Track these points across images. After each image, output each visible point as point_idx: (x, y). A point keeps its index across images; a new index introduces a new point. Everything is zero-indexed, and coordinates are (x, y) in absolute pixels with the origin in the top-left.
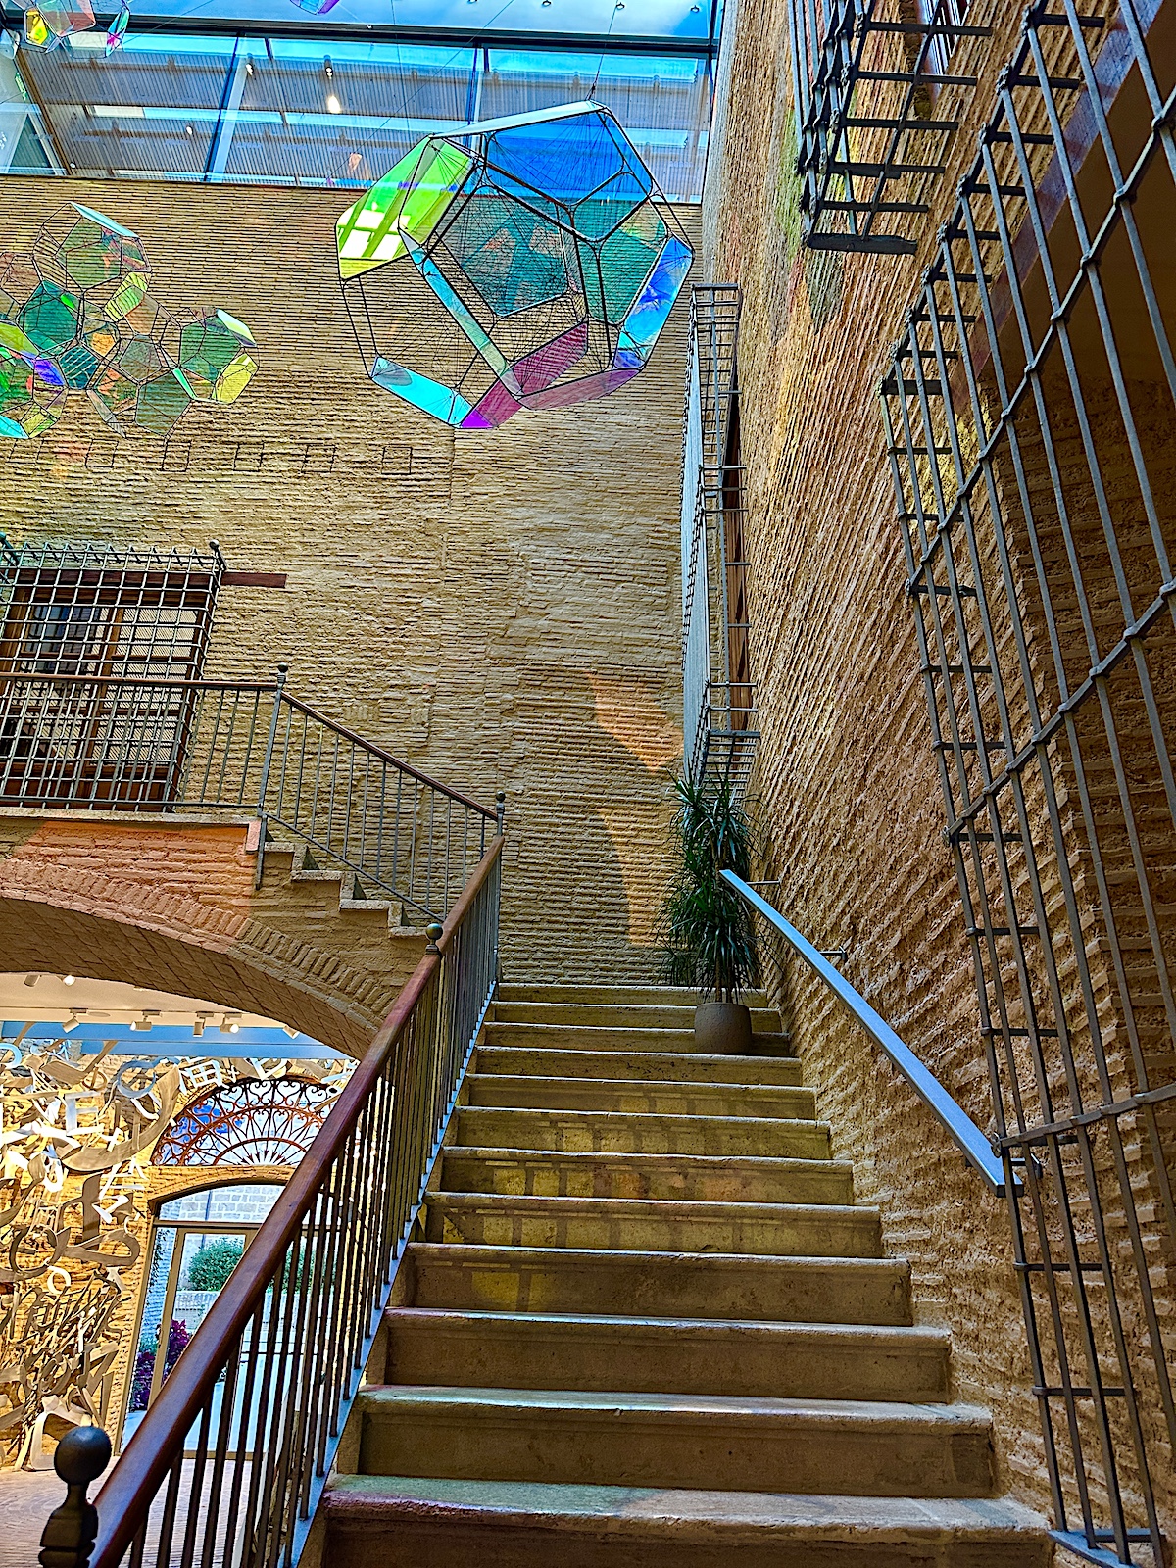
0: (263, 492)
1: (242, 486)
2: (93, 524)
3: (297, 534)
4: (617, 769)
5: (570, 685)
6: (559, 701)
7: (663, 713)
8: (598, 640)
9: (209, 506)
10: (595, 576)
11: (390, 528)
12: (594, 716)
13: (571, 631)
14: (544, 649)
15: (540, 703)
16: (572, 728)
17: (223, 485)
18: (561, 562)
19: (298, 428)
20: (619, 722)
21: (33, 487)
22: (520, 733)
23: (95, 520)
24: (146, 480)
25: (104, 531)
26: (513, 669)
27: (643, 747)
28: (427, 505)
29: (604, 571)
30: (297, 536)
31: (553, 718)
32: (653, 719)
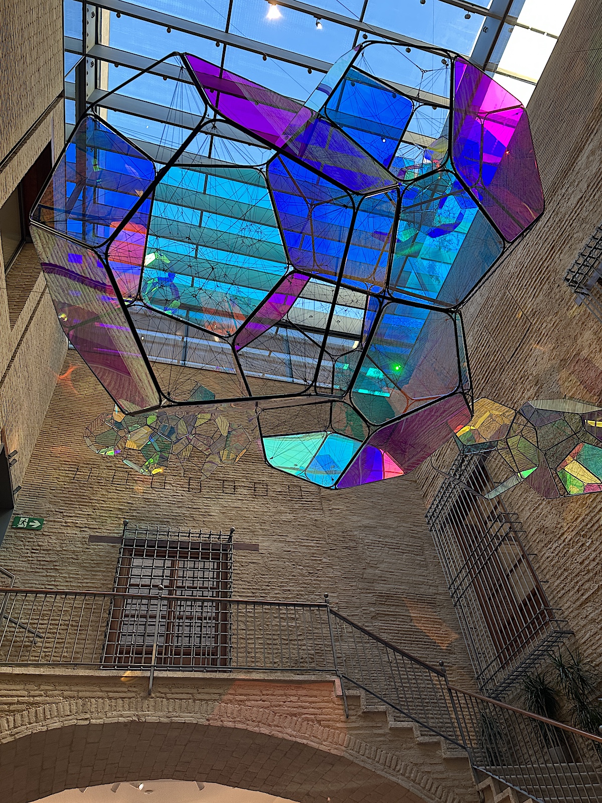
0: (239, 504)
1: (228, 501)
2: (159, 516)
3: (258, 524)
4: (429, 648)
5: (397, 604)
6: (394, 612)
7: (440, 619)
8: (403, 581)
9: (215, 510)
10: (393, 550)
11: (299, 523)
12: (411, 620)
13: (391, 576)
14: (381, 585)
15: (387, 613)
16: (404, 626)
17: (219, 500)
18: (378, 542)
19: (249, 475)
20: (423, 623)
21: (126, 496)
22: (382, 629)
23: (160, 514)
24: (182, 496)
25: (165, 520)
26: (371, 595)
27: (436, 636)
28: (314, 513)
29: (396, 547)
30: (258, 526)
31: (394, 621)
32: (436, 622)
